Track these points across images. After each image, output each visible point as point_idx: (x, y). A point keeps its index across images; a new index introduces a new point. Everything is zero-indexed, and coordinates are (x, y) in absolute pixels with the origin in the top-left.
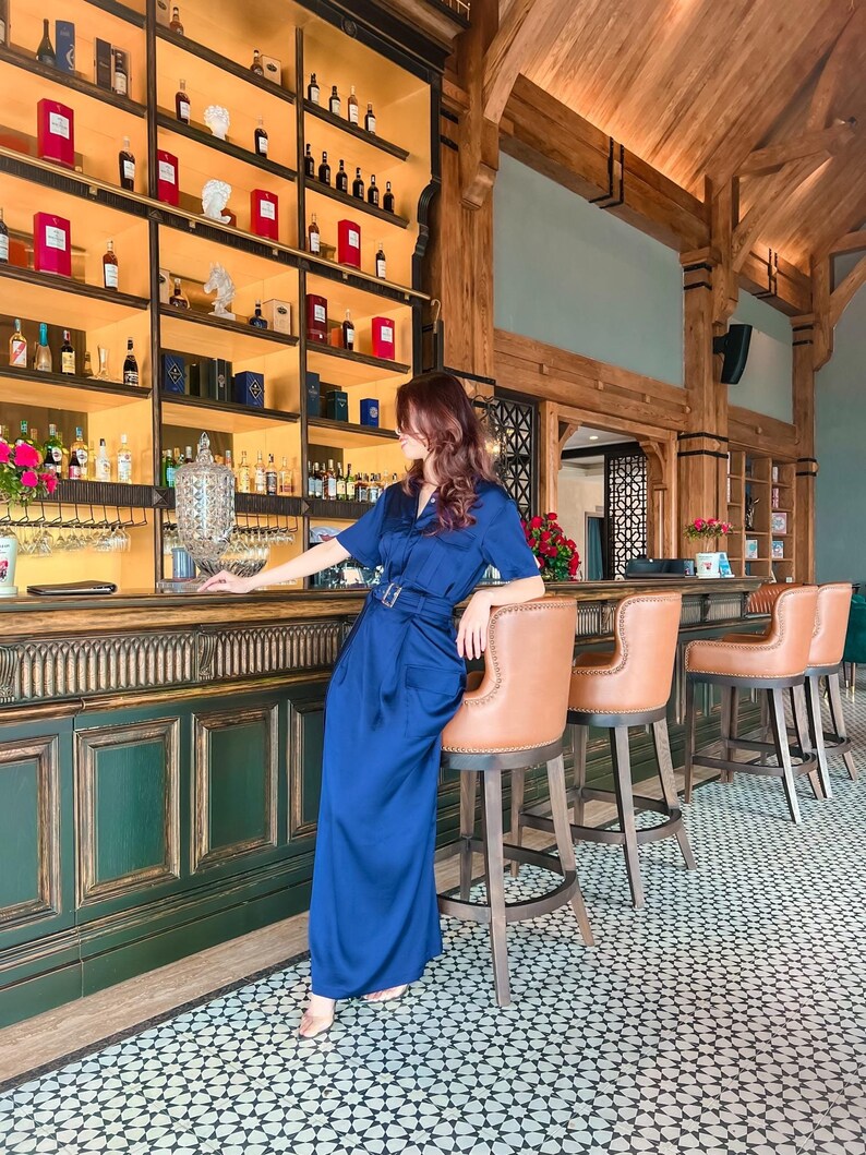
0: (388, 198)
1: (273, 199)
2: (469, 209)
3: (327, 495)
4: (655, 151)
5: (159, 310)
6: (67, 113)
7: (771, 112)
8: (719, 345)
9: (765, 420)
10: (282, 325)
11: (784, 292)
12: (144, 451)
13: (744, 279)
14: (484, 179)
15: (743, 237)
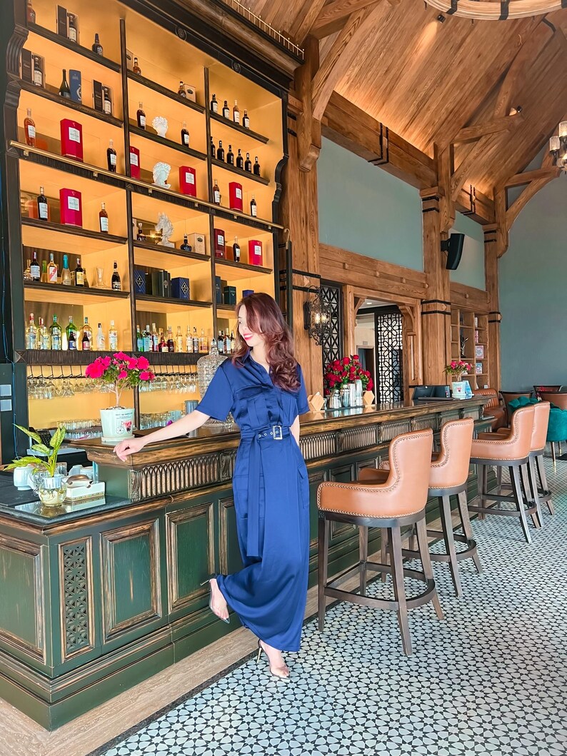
0: (257, 167)
1: (193, 171)
2: (303, 171)
3: (226, 350)
4: (405, 129)
5: (133, 244)
6: (79, 127)
7: (473, 105)
8: (444, 246)
9: (470, 289)
10: (200, 249)
11: (479, 211)
12: (125, 330)
13: (458, 205)
14: (313, 154)
15: (458, 181)
